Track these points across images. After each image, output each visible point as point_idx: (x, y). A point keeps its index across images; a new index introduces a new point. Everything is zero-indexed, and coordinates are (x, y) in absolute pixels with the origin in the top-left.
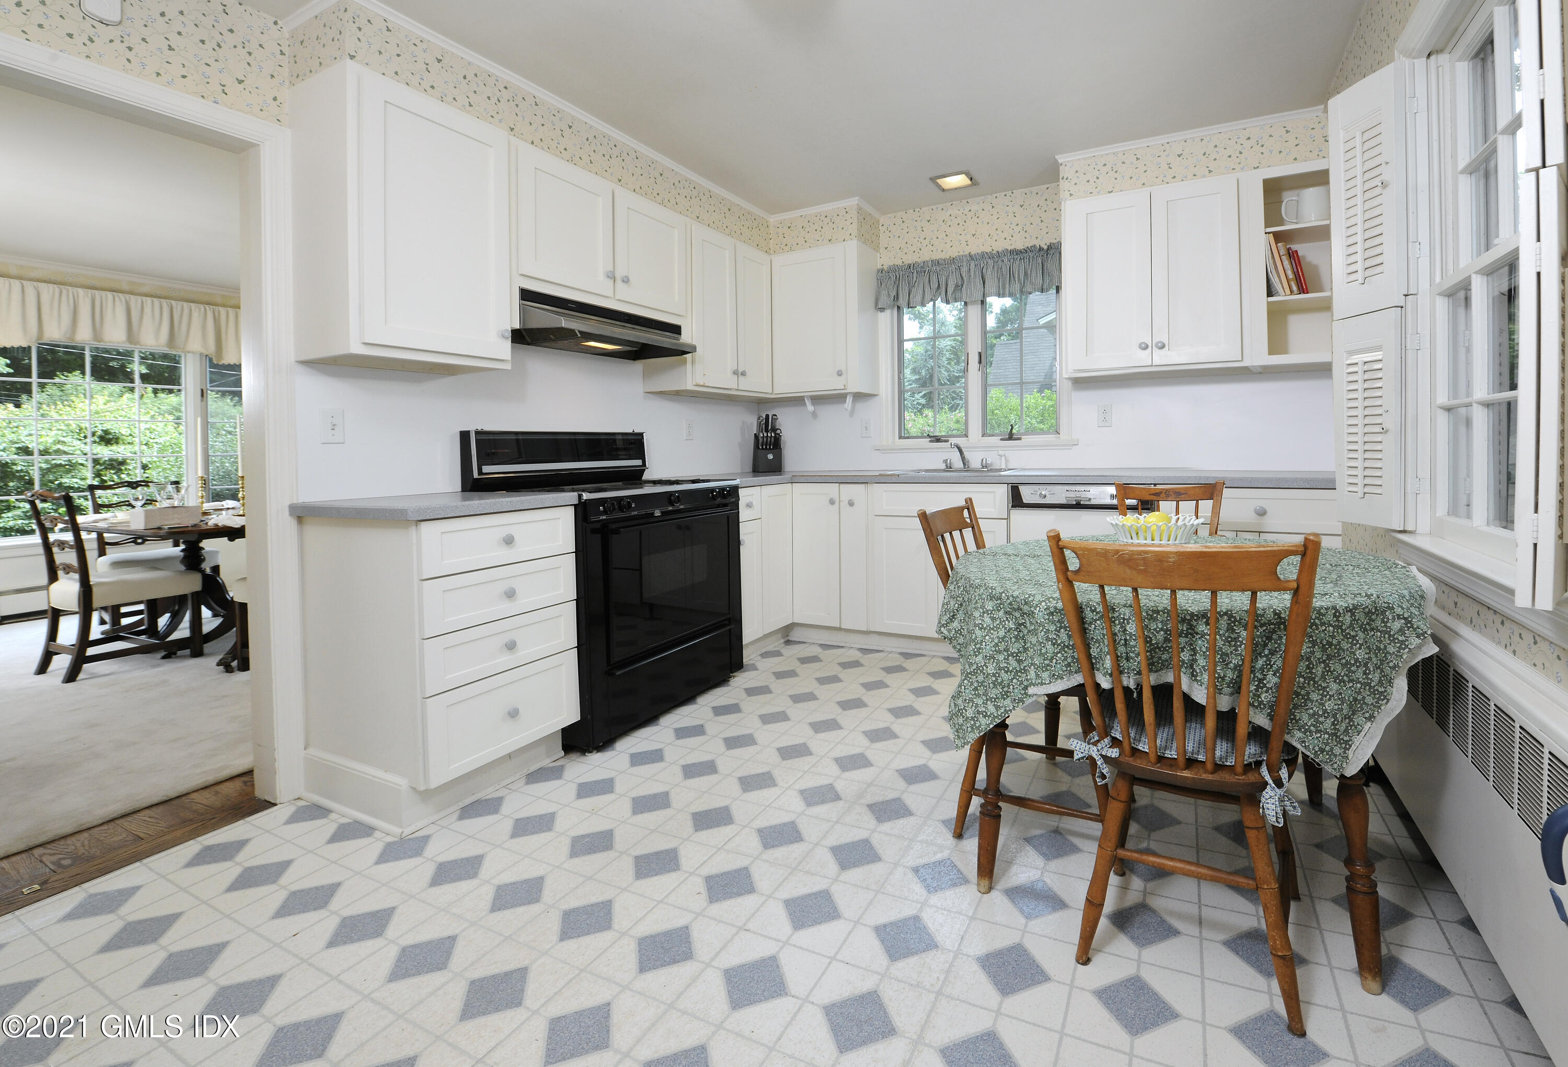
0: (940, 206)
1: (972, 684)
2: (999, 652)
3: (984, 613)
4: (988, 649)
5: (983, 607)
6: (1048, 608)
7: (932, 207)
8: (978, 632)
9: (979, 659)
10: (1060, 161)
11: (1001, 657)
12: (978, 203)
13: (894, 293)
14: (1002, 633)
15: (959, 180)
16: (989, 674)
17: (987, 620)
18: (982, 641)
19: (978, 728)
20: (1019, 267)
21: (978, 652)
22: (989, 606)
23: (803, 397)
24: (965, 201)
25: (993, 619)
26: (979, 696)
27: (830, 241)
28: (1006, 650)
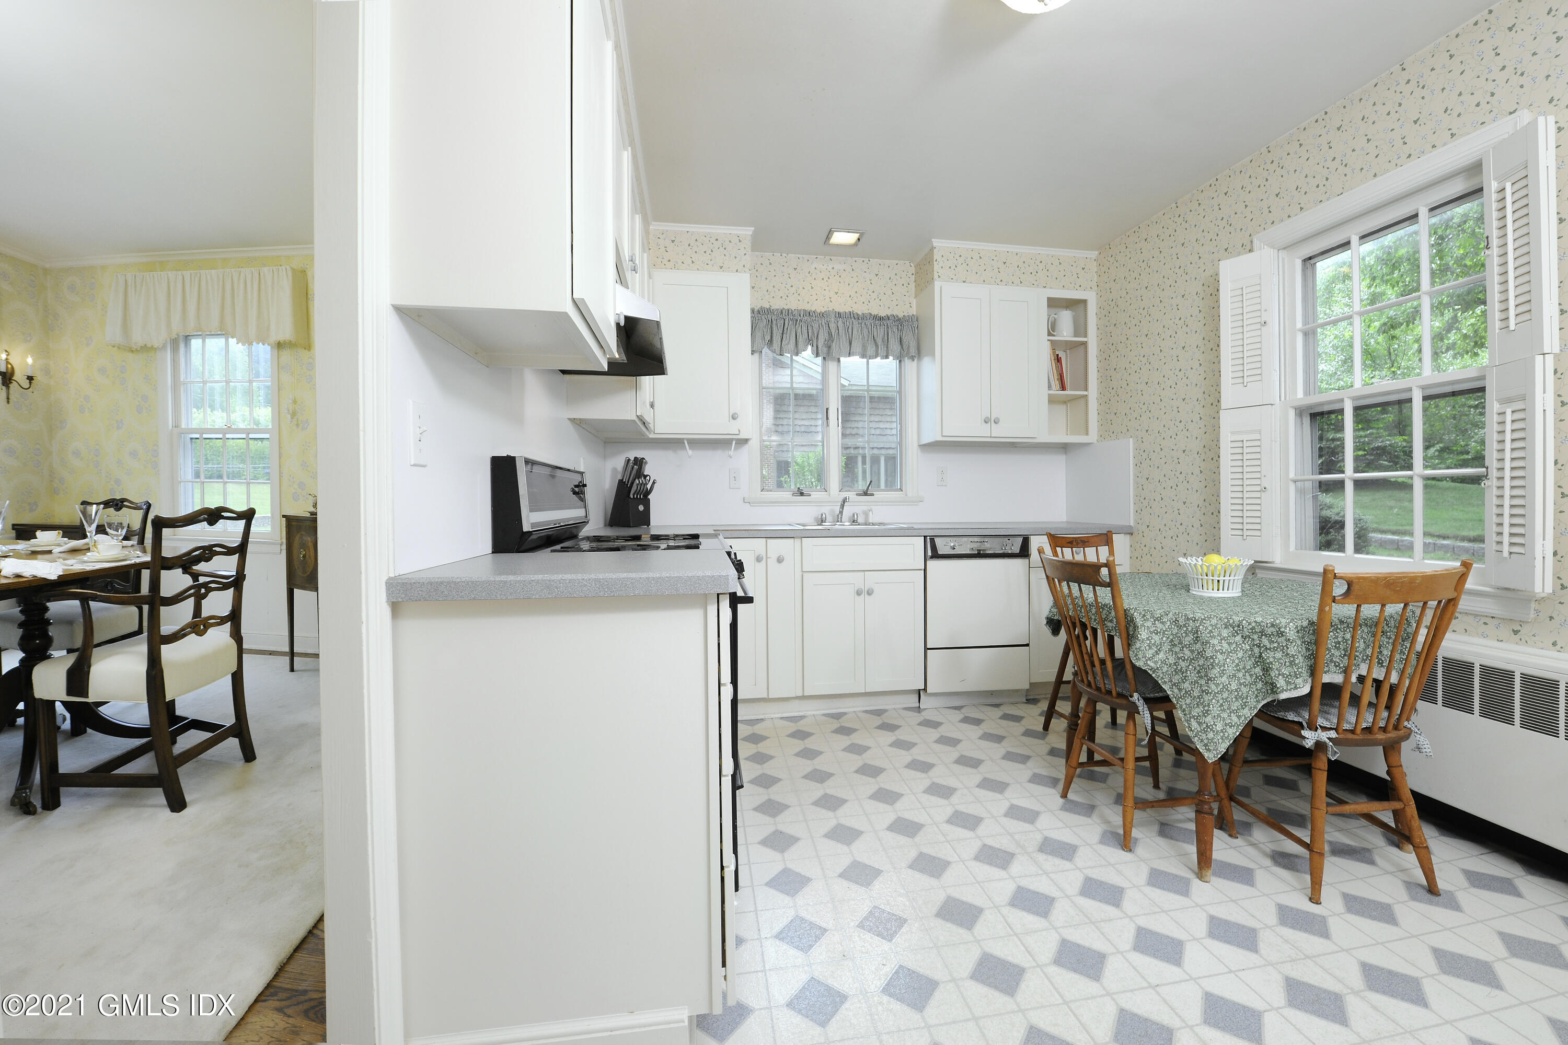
0: (806, 257)
1: (1218, 701)
2: (1239, 670)
3: (1221, 640)
4: (1230, 670)
5: (1220, 635)
6: (1297, 627)
7: (799, 256)
8: (1220, 656)
9: (1224, 679)
10: (935, 244)
11: (1240, 675)
12: (840, 263)
13: (768, 338)
14: (1240, 655)
15: (850, 238)
16: (1232, 690)
17: (1225, 645)
18: (1224, 664)
19: (1227, 738)
20: (880, 333)
21: (1222, 673)
22: (1225, 633)
23: (683, 439)
24: (828, 257)
25: (1230, 644)
26: (1224, 710)
27: (721, 267)
28: (1244, 668)
